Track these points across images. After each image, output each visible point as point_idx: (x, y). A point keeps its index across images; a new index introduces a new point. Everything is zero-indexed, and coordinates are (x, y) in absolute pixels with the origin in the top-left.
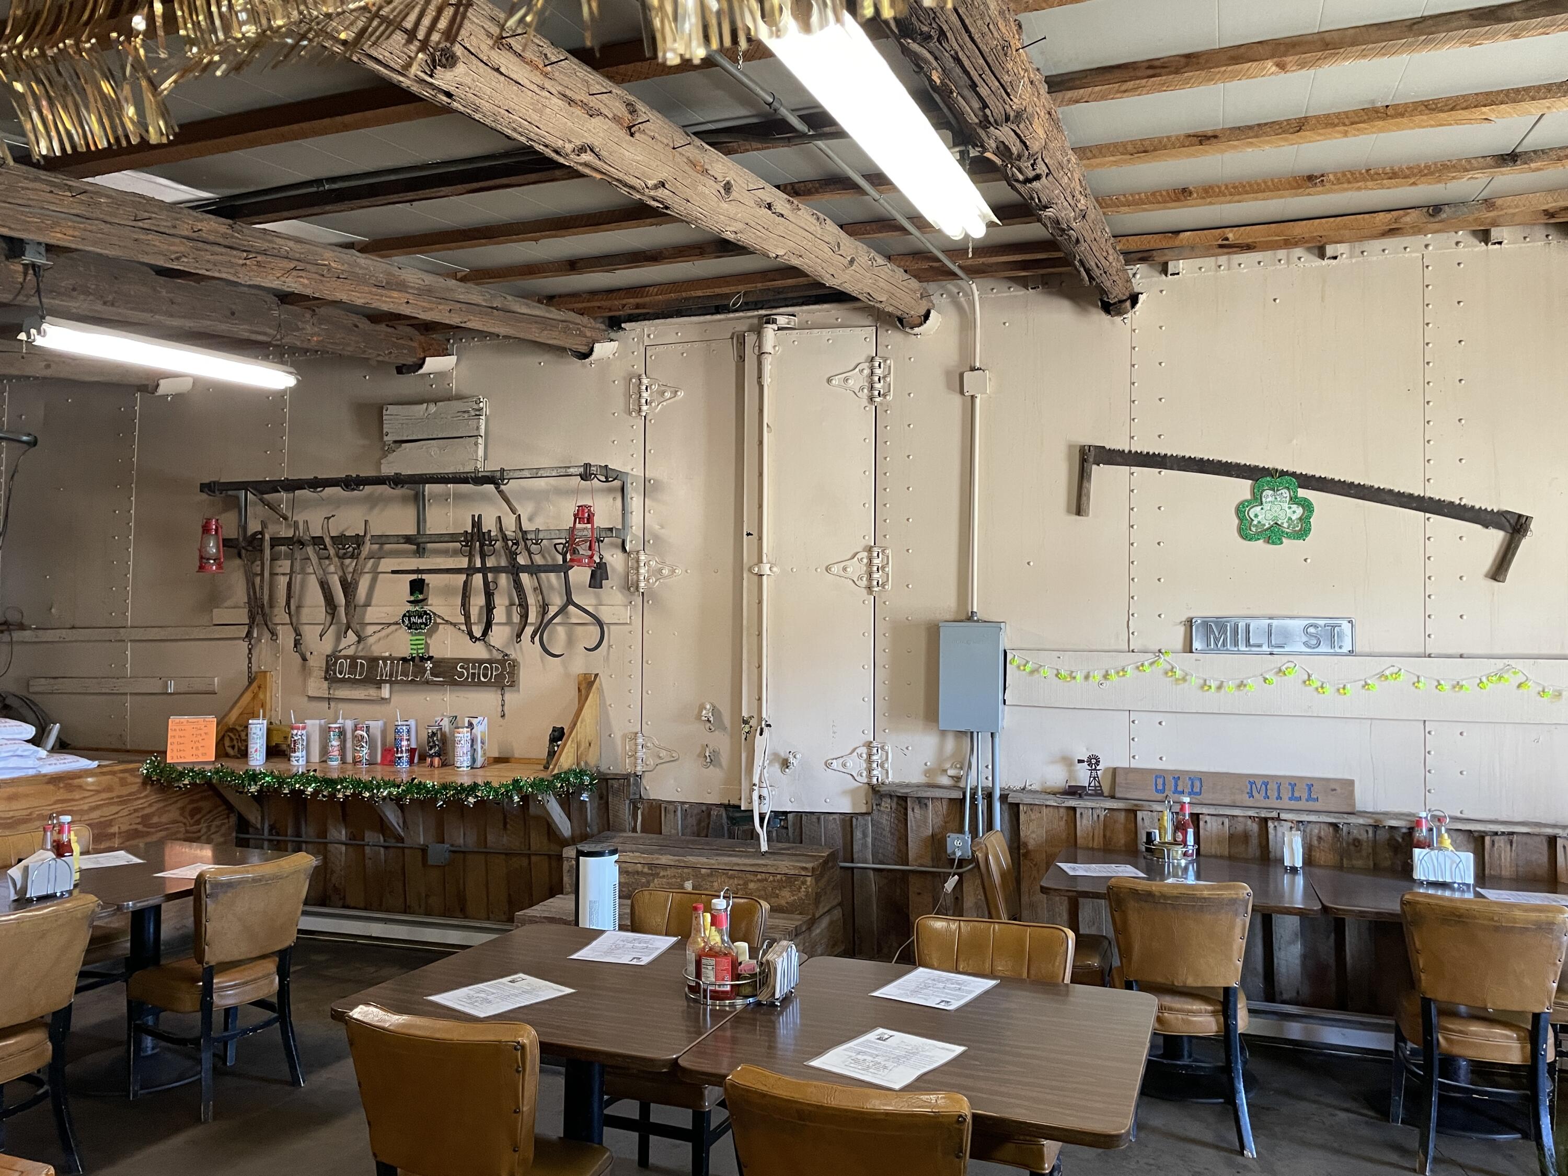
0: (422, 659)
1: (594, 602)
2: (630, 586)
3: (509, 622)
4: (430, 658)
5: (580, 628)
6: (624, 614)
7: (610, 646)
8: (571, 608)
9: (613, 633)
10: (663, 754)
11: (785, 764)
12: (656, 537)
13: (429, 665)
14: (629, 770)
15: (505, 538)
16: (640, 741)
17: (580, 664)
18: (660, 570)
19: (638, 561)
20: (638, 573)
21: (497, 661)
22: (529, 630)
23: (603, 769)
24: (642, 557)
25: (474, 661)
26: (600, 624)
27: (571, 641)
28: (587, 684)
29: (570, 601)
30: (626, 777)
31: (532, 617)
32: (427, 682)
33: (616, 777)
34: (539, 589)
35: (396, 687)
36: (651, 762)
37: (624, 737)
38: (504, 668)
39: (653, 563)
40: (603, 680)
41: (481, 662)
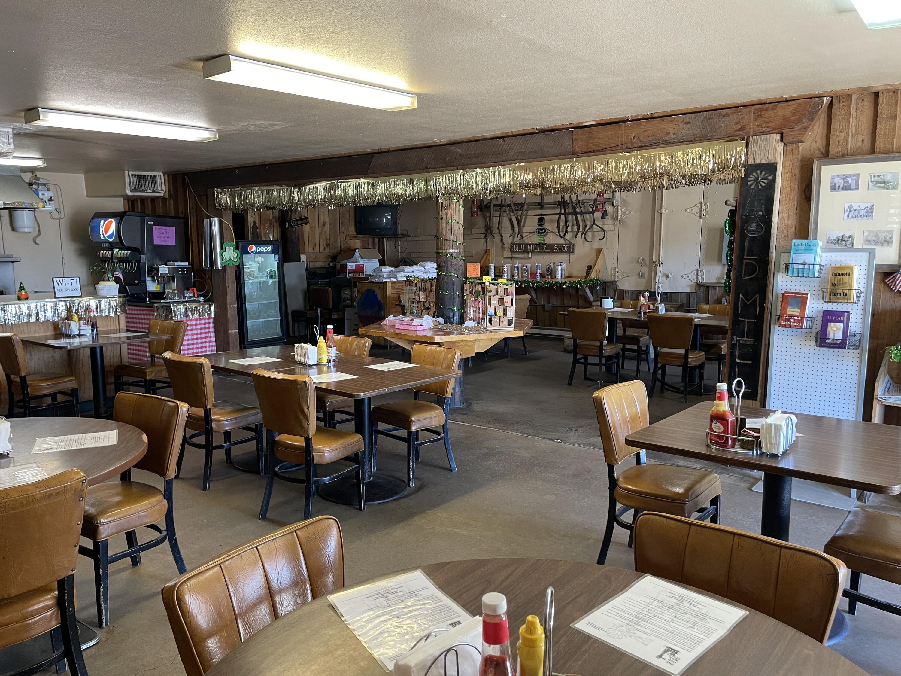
0: (543, 244)
1: (602, 223)
2: (615, 218)
3: (572, 231)
4: (545, 244)
5: (597, 233)
6: (613, 227)
7: (607, 238)
8: (594, 226)
9: (608, 234)
10: (625, 274)
11: (667, 276)
12: (624, 201)
13: (545, 246)
14: (613, 280)
15: (572, 203)
16: (617, 270)
17: (596, 245)
18: (625, 212)
19: (618, 209)
20: (618, 213)
21: (568, 244)
22: (580, 234)
23: (604, 279)
24: (620, 208)
25: (560, 244)
26: (604, 231)
27: (593, 237)
28: (599, 252)
29: (594, 224)
30: (612, 282)
31: (581, 229)
32: (545, 252)
33: (609, 282)
34: (584, 220)
35: (533, 254)
36: (620, 277)
37: (611, 269)
38: (570, 247)
39: (623, 210)
40: (604, 250)
41: (563, 245)
